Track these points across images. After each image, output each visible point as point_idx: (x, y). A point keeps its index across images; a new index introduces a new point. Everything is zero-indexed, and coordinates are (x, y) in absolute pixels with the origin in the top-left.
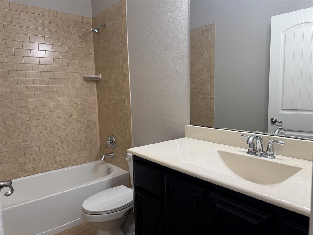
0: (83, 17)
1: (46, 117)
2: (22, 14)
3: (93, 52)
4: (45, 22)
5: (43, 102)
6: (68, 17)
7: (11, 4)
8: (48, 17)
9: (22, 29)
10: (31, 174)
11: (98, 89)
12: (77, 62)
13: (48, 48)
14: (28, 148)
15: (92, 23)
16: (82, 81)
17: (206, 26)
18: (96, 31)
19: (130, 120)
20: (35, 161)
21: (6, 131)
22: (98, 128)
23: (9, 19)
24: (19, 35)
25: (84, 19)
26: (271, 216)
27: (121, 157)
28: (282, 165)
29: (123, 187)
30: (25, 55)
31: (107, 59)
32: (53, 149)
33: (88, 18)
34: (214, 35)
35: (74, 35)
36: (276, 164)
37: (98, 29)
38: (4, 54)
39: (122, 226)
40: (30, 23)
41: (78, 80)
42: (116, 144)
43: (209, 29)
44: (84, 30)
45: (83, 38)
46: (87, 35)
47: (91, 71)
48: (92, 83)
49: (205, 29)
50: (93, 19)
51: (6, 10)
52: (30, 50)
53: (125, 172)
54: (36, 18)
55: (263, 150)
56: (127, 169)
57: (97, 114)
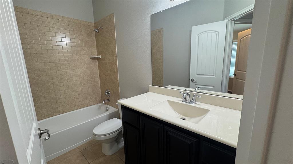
0: (88, 22)
1: (69, 81)
2: (49, 20)
3: (96, 43)
4: (65, 25)
5: (66, 72)
6: (79, 22)
7: (42, 13)
8: (67, 22)
9: (50, 28)
10: (61, 113)
11: (99, 63)
12: (86, 48)
13: (68, 40)
14: (58, 99)
15: (94, 26)
16: (89, 60)
17: (158, 29)
18: (97, 31)
19: (118, 82)
20: (63, 106)
21: (43, 90)
22: (99, 85)
23: (41, 22)
24: (49, 32)
25: (89, 23)
26: (198, 140)
27: (114, 101)
28: (200, 108)
29: (116, 119)
30: (53, 44)
31: (104, 47)
32: (74, 99)
33: (92, 23)
34: (162, 34)
35: (84, 33)
36: (197, 107)
37: (98, 30)
38: (39, 44)
39: (116, 140)
40: (55, 25)
41: (87, 59)
42: (111, 95)
43: (160, 31)
44: (90, 30)
45: (89, 34)
46: (91, 33)
47: (95, 54)
48: (95, 60)
49: (158, 31)
50: (95, 24)
51: (39, 17)
52: (57, 41)
53: (116, 110)
54: (59, 22)
55: (190, 100)
56: (118, 108)
57: (99, 78)
